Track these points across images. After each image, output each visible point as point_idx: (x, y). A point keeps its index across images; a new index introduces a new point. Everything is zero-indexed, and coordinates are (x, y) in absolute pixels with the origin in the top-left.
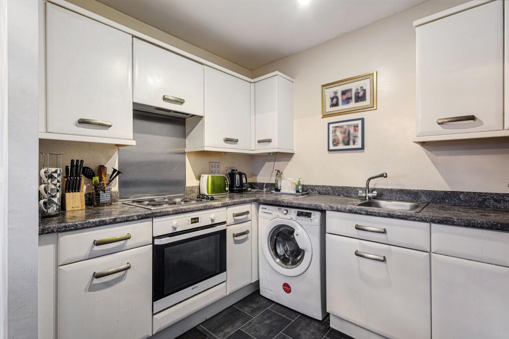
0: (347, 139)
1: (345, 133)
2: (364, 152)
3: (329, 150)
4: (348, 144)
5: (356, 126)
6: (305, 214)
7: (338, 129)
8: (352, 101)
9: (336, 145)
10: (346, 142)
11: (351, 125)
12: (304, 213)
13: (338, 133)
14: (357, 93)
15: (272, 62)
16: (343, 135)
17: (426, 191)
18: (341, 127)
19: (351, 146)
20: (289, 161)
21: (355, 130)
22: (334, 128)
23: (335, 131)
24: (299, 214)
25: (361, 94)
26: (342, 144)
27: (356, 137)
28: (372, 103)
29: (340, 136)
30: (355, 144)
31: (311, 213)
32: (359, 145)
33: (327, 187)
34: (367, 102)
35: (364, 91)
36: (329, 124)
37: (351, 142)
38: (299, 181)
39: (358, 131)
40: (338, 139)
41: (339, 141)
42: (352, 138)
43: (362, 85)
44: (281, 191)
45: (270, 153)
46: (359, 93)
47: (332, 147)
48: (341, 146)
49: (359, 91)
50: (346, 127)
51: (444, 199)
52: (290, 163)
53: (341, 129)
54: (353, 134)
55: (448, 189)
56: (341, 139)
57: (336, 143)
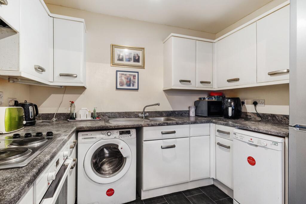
0: (129, 83)
1: (127, 79)
2: (138, 91)
3: (117, 89)
4: (129, 86)
5: (134, 76)
6: (126, 132)
7: (123, 75)
8: (132, 60)
9: (122, 86)
10: (128, 85)
11: (132, 75)
12: (124, 132)
13: (123, 78)
14: (134, 57)
15: (62, 6)
16: (127, 80)
17: (165, 111)
18: (126, 75)
19: (131, 87)
20: (81, 94)
21: (134, 78)
22: (120, 74)
23: (121, 77)
24: (121, 133)
25: (137, 58)
26: (126, 86)
27: (134, 82)
28: (143, 65)
29: (125, 81)
30: (134, 86)
31: (130, 131)
32: (136, 87)
33: (115, 113)
34: (140, 64)
35: (139, 57)
36: (117, 71)
37: (132, 85)
38: (94, 110)
39: (135, 79)
40: (123, 82)
41: (124, 83)
42: (132, 82)
43: (138, 53)
44: (78, 119)
45: (61, 86)
46: (136, 57)
47: (119, 87)
48: (125, 87)
49: (136, 56)
50: (128, 75)
51: (171, 115)
52: (82, 95)
53: (125, 76)
54: (132, 80)
55: (172, 110)
56: (125, 82)
57: (122, 84)
